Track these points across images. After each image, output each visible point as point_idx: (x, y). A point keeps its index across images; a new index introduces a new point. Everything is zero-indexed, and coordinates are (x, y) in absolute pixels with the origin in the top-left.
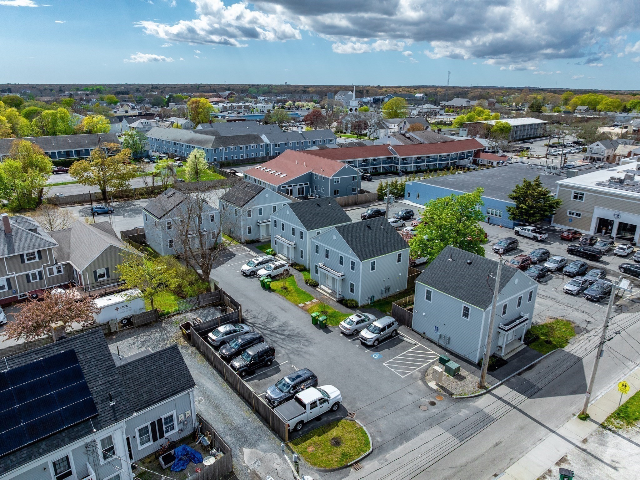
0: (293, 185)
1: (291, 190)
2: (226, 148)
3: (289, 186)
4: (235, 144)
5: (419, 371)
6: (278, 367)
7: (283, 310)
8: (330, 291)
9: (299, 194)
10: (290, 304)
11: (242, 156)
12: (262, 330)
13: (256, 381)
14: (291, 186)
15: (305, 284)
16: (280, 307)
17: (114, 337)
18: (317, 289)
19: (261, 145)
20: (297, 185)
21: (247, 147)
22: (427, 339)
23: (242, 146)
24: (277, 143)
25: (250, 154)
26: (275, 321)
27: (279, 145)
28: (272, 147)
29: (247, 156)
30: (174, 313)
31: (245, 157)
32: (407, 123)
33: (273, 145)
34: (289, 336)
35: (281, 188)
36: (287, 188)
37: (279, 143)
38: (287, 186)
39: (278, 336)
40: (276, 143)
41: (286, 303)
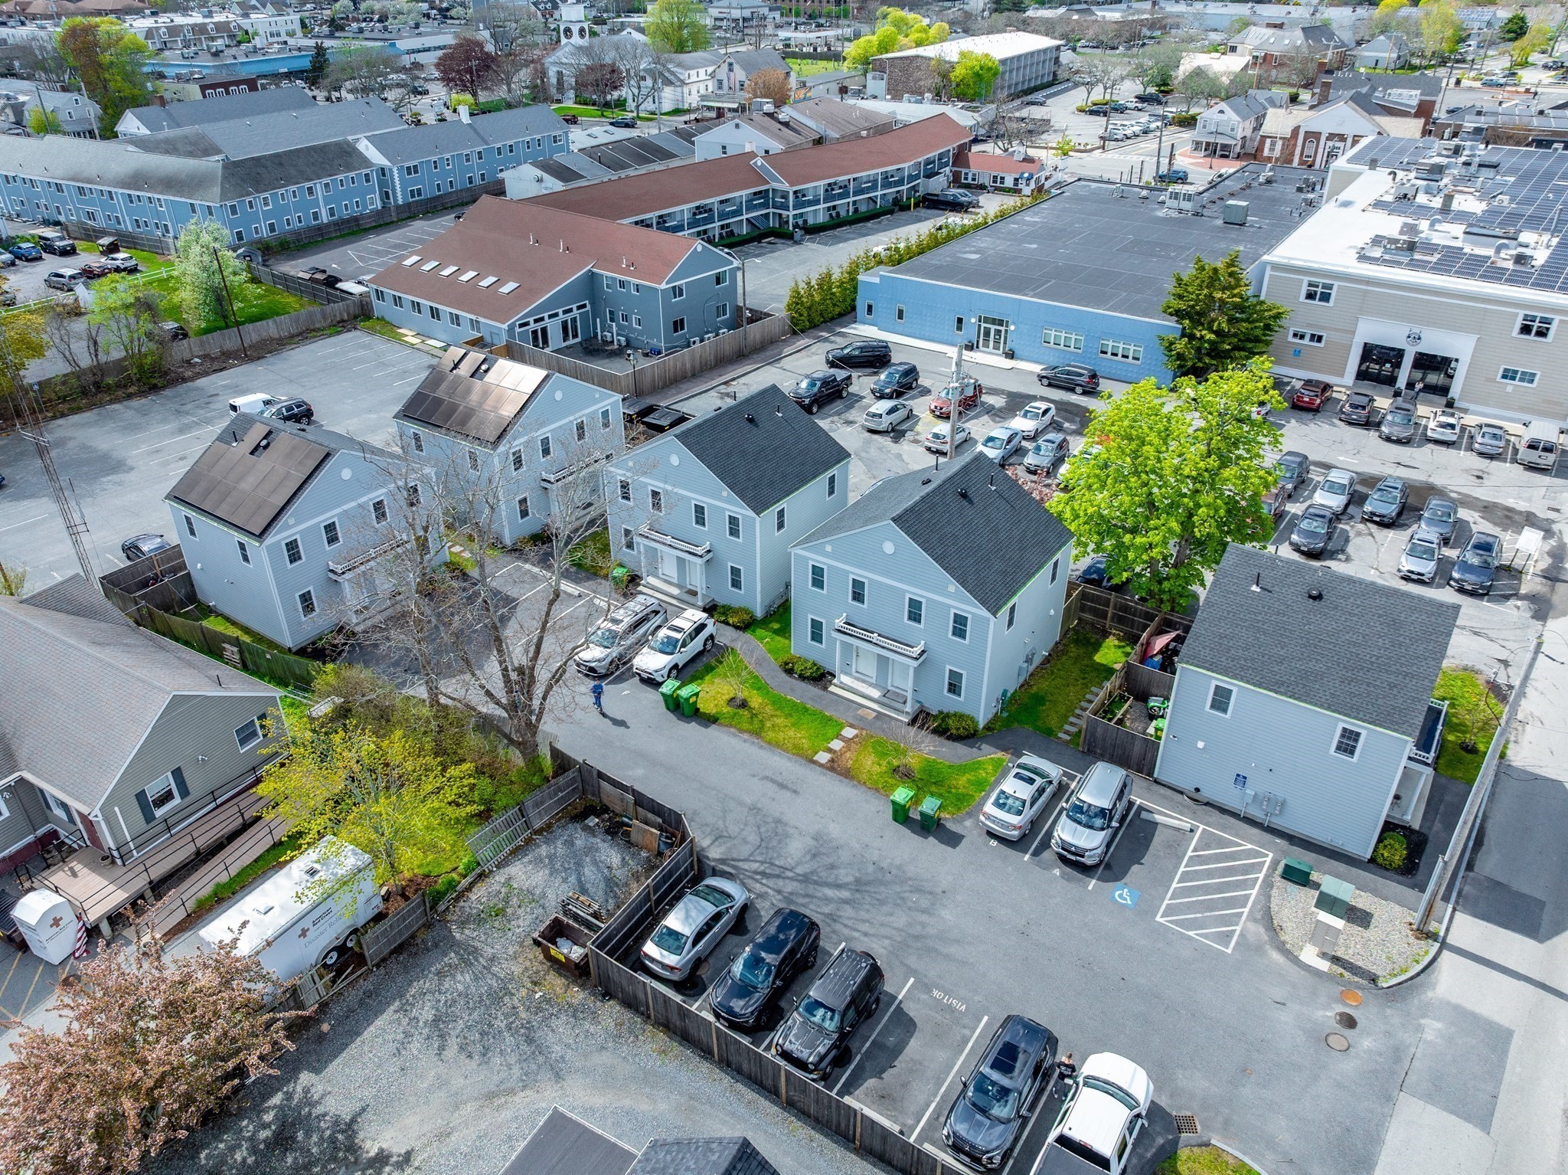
0: (546, 315)
1: (544, 330)
2: (266, 195)
3: (536, 321)
4: (290, 181)
5: (1251, 917)
6: (899, 1008)
7: (782, 786)
8: (876, 694)
9: (565, 338)
10: (789, 759)
11: (316, 216)
12: (771, 882)
13: (871, 1082)
14: (542, 319)
15: (784, 676)
16: (766, 778)
17: (325, 1027)
18: (832, 689)
19: (367, 175)
20: (556, 315)
21: (327, 185)
22: (1207, 804)
23: (308, 185)
24: (411, 164)
25: (339, 205)
26: (787, 836)
27: (415, 167)
28: (396, 176)
29: (332, 212)
30: (469, 879)
31: (325, 218)
32: (736, 67)
33: (400, 169)
34: (859, 885)
35: (518, 330)
36: (532, 326)
37: (416, 163)
38: (531, 320)
39: (829, 892)
40: (407, 165)
41: (777, 758)
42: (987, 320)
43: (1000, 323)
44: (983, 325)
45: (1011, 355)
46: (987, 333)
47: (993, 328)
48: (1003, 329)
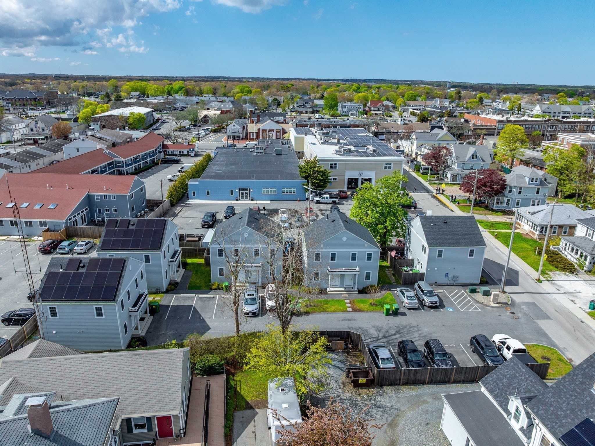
1: (76, 221)
5: (475, 303)
7: (350, 320)
8: (343, 289)
10: (342, 313)
14: (75, 216)
16: (343, 320)
18: (328, 293)
20: (79, 214)
22: (439, 285)
32: (39, 122)
35: (68, 222)
36: (73, 219)
38: (72, 217)
41: (338, 315)
42: (242, 190)
43: (246, 190)
44: (241, 191)
45: (252, 200)
46: (242, 194)
47: (244, 192)
48: (248, 191)
